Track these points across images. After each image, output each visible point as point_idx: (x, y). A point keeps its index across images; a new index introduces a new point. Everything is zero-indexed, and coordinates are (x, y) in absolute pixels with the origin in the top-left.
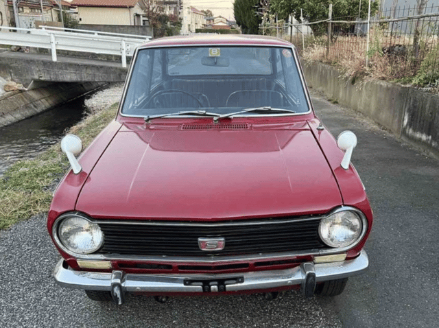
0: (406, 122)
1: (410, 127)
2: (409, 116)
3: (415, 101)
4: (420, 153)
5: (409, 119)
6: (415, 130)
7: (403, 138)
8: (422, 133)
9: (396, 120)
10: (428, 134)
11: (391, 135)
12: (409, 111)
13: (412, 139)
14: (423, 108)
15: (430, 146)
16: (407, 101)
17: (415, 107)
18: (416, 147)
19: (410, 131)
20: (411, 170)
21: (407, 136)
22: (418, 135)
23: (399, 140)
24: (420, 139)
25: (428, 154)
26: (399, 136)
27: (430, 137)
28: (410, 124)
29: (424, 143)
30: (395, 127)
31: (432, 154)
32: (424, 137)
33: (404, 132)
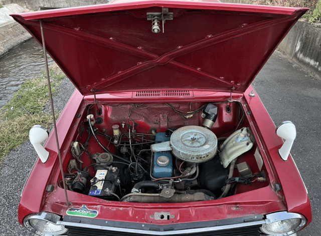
0: (298, 48)
1: (301, 53)
2: (301, 44)
3: (308, 33)
4: (307, 74)
5: (301, 47)
6: (305, 55)
7: (294, 60)
8: (311, 59)
9: (290, 45)
10: (316, 60)
11: (284, 56)
12: (301, 40)
13: (302, 62)
14: (314, 40)
15: (316, 70)
16: (300, 32)
17: (307, 38)
18: (305, 69)
19: (301, 56)
20: (302, 92)
21: (298, 59)
22: (307, 60)
23: (291, 61)
24: (309, 63)
25: (314, 76)
26: (291, 58)
27: (318, 63)
28: (301, 50)
29: (312, 67)
30: (289, 50)
31: (317, 76)
32: (312, 62)
33: (295, 56)
